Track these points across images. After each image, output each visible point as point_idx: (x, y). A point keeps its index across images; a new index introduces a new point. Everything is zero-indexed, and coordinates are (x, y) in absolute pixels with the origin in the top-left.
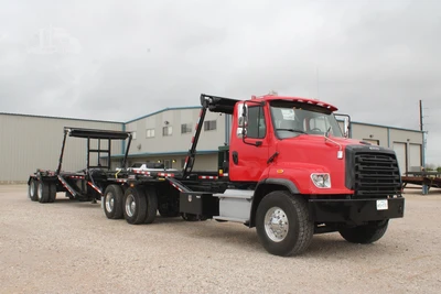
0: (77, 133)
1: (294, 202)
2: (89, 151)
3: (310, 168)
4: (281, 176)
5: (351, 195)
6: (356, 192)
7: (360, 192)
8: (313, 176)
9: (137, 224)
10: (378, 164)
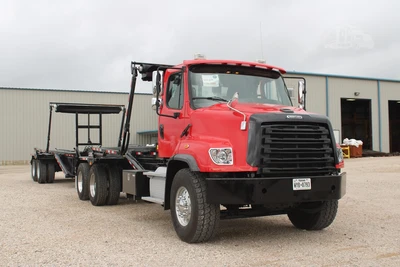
0: (63, 108)
1: (195, 181)
2: (78, 127)
3: (211, 142)
4: (186, 151)
5: (255, 172)
6: (261, 170)
7: (266, 170)
8: (212, 151)
9: (98, 205)
10: (300, 136)
